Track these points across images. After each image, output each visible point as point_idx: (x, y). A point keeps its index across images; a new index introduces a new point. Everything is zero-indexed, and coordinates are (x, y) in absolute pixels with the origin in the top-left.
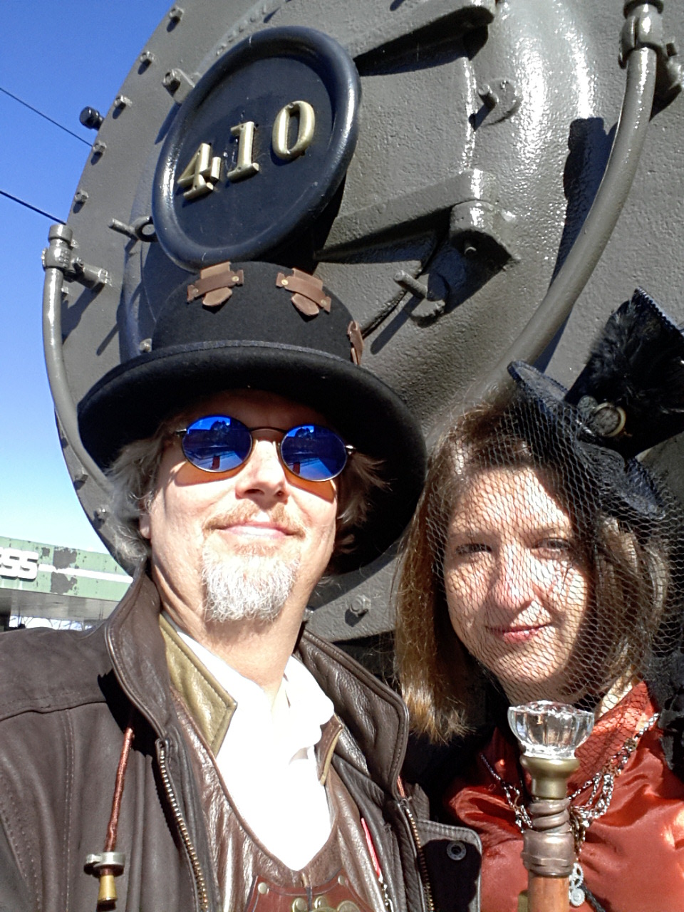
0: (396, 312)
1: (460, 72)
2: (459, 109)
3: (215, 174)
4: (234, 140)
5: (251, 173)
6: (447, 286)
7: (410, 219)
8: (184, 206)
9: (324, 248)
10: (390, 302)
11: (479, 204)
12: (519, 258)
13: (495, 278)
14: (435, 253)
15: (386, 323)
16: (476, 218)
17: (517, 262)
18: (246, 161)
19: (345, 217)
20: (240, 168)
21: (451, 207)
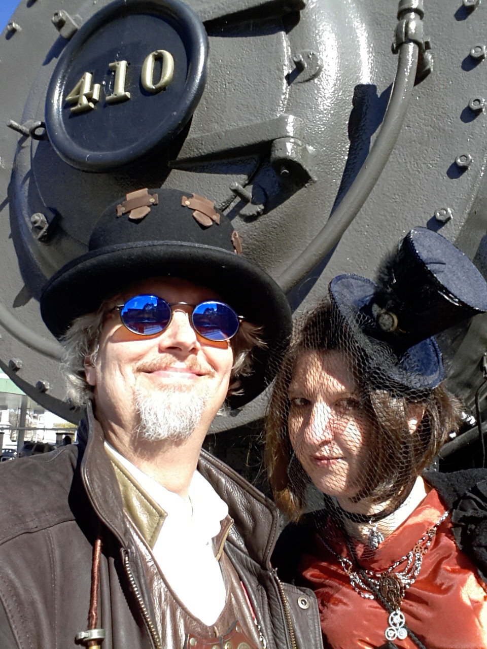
0: (228, 210)
1: (280, 43)
2: (279, 69)
3: (96, 96)
4: (111, 74)
5: (124, 99)
6: (265, 194)
7: (242, 145)
8: (70, 117)
9: (177, 159)
10: (224, 202)
11: (292, 140)
12: (316, 179)
13: (299, 192)
14: (258, 170)
16: (290, 150)
17: (315, 182)
18: (121, 89)
19: (194, 139)
20: (116, 95)
21: (273, 140)
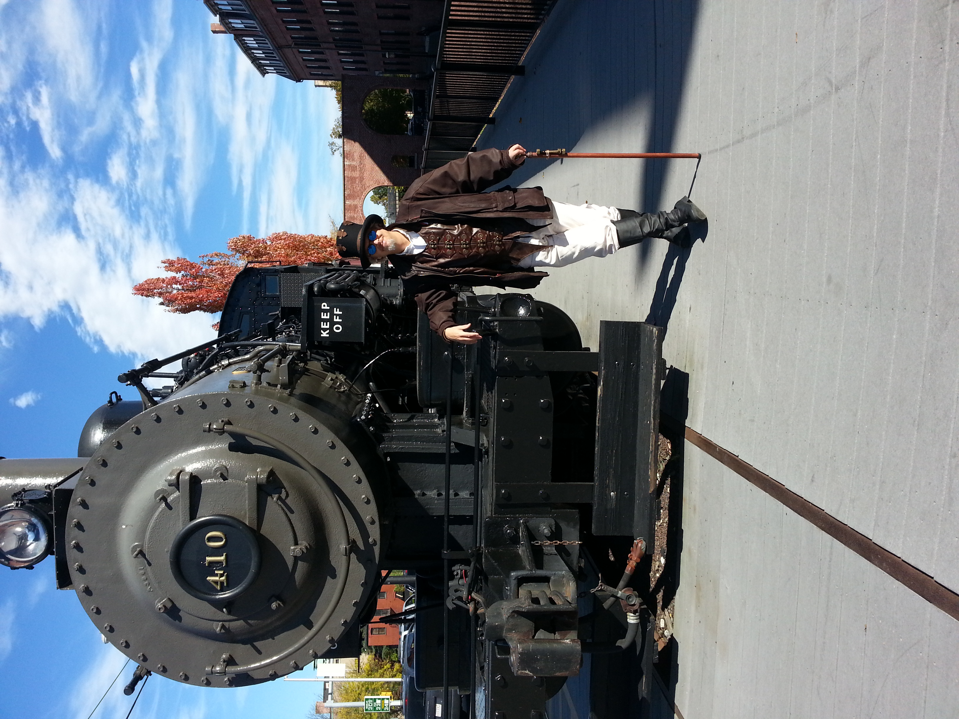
0: (282, 505)
1: (206, 484)
3: (222, 572)
4: (211, 566)
5: (227, 557)
6: (277, 489)
8: (230, 586)
9: (257, 530)
10: (279, 507)
11: (259, 476)
12: (271, 467)
15: (285, 508)
16: (263, 477)
18: (221, 558)
19: (249, 521)
20: (224, 561)
21: (257, 484)
